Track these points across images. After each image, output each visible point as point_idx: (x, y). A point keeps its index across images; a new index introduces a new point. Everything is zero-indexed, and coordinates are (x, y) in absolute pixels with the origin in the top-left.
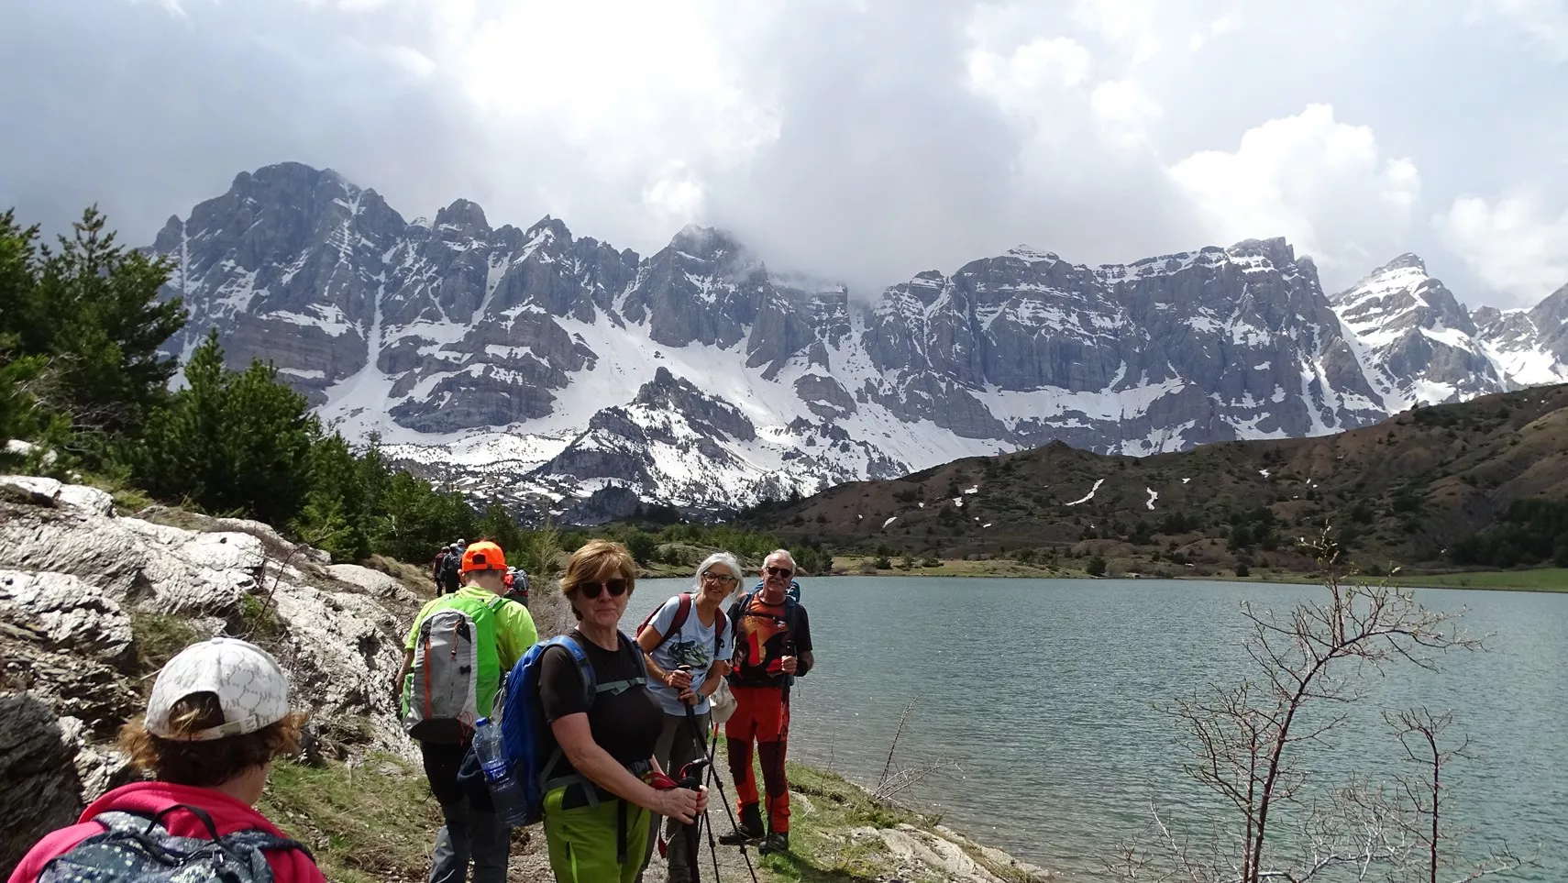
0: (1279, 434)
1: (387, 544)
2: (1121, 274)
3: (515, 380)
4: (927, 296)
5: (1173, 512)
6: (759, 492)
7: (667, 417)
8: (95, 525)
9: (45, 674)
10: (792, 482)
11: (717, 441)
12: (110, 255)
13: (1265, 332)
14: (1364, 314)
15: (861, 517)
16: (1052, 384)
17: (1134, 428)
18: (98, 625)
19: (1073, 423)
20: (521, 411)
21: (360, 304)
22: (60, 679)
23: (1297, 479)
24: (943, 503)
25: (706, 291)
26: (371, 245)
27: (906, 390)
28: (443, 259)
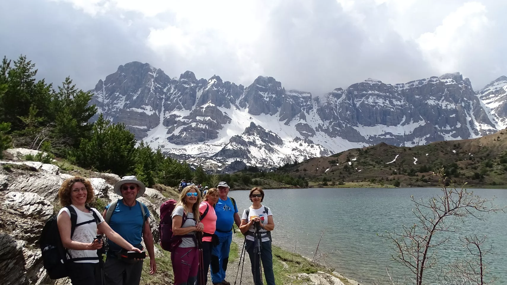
0: (459, 138)
1: (162, 180)
2: (403, 87)
3: (206, 127)
4: (338, 96)
5: (423, 165)
6: (284, 161)
7: (254, 138)
8: (47, 177)
9: (20, 226)
10: (295, 158)
11: (270, 145)
12: (73, 92)
13: (453, 104)
14: (488, 97)
15: (318, 169)
16: (381, 124)
17: (409, 138)
18: (41, 209)
19: (388, 136)
20: (208, 137)
21: (157, 105)
22: (24, 227)
23: (465, 153)
24: (345, 164)
25: (265, 97)
26: (160, 86)
27: (332, 127)
28: (182, 90)
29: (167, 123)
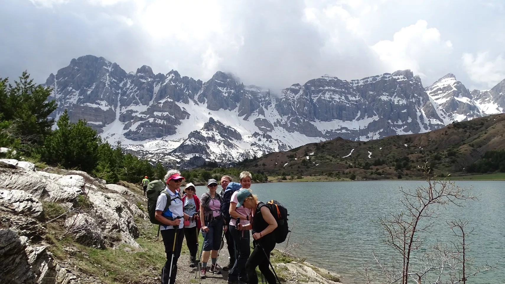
0: (410, 133)
1: (124, 177)
2: (358, 83)
3: (164, 123)
4: (295, 92)
5: (377, 159)
6: (244, 156)
7: (213, 133)
8: (29, 174)
9: (15, 222)
10: (254, 153)
11: (229, 141)
12: (31, 87)
13: (404, 100)
14: (436, 93)
15: (276, 163)
16: (337, 119)
17: (363, 132)
18: (31, 206)
19: (344, 131)
20: (166, 133)
21: (113, 100)
22: (20, 224)
23: (416, 147)
24: (303, 158)
25: (224, 92)
26: (116, 81)
27: (290, 122)
28: (140, 86)
29: (123, 118)
